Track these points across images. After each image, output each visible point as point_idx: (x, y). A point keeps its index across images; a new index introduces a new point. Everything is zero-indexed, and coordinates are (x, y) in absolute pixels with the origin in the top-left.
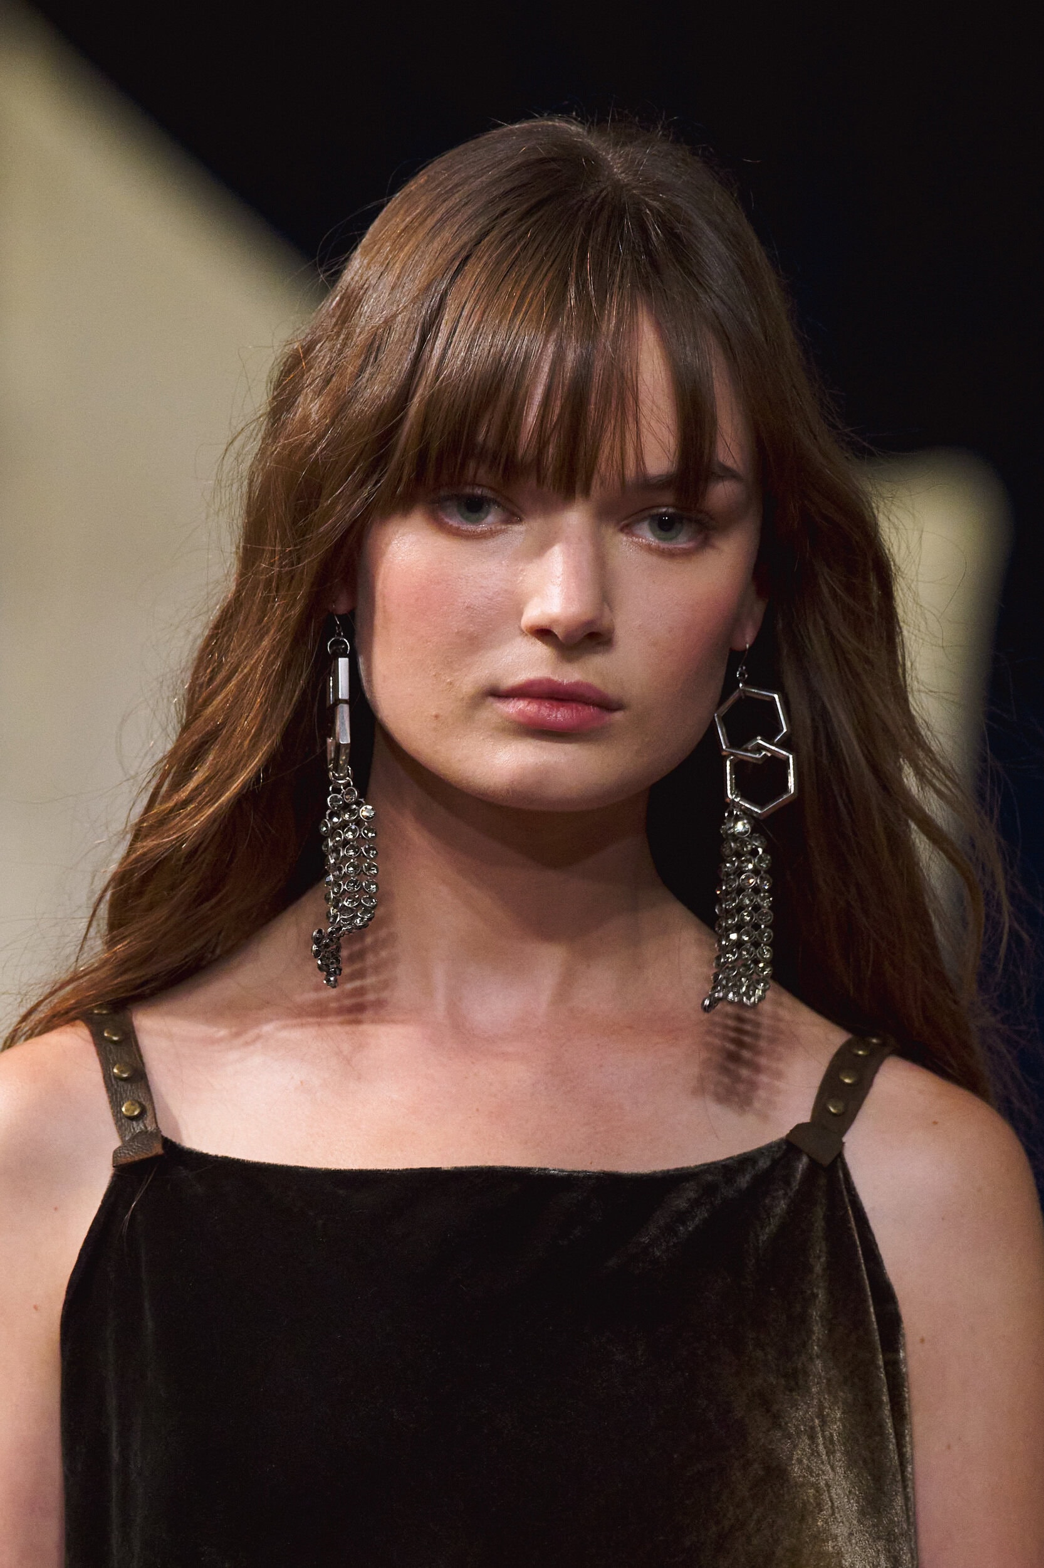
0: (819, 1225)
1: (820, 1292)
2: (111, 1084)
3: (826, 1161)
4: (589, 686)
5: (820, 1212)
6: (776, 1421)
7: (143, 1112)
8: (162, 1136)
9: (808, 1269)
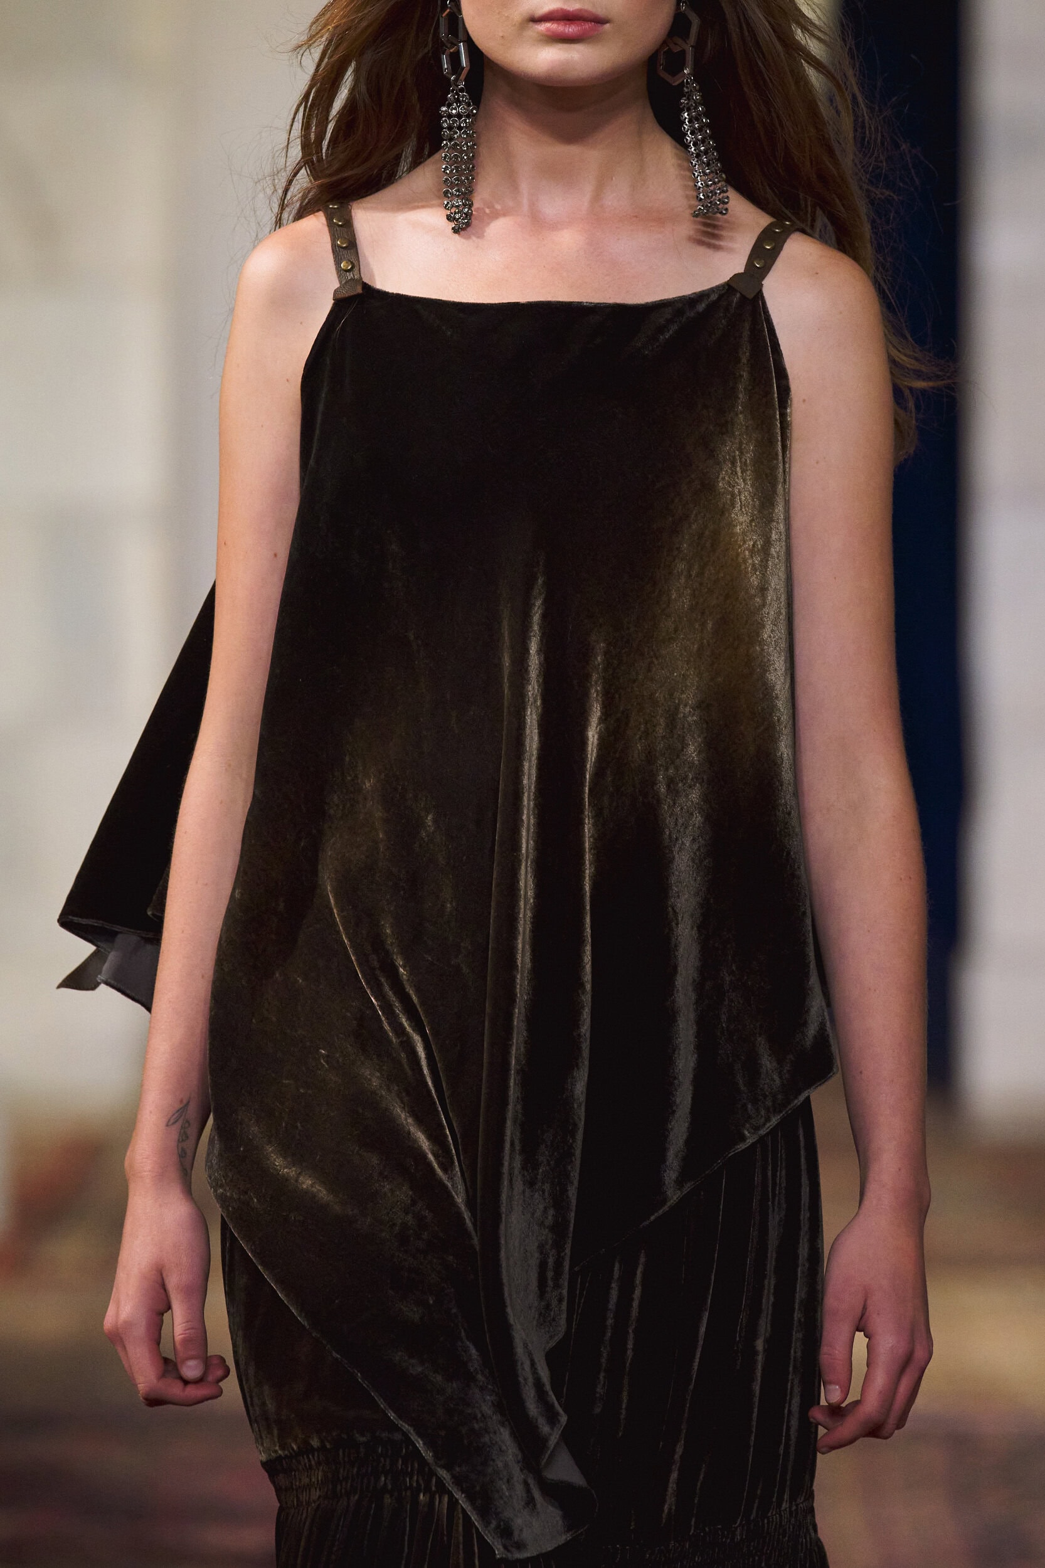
0: (746, 334)
1: (745, 373)
2: (336, 250)
3: (751, 296)
4: (586, 11)
5: (747, 325)
6: (712, 454)
7: (352, 268)
8: (363, 282)
9: (738, 360)
